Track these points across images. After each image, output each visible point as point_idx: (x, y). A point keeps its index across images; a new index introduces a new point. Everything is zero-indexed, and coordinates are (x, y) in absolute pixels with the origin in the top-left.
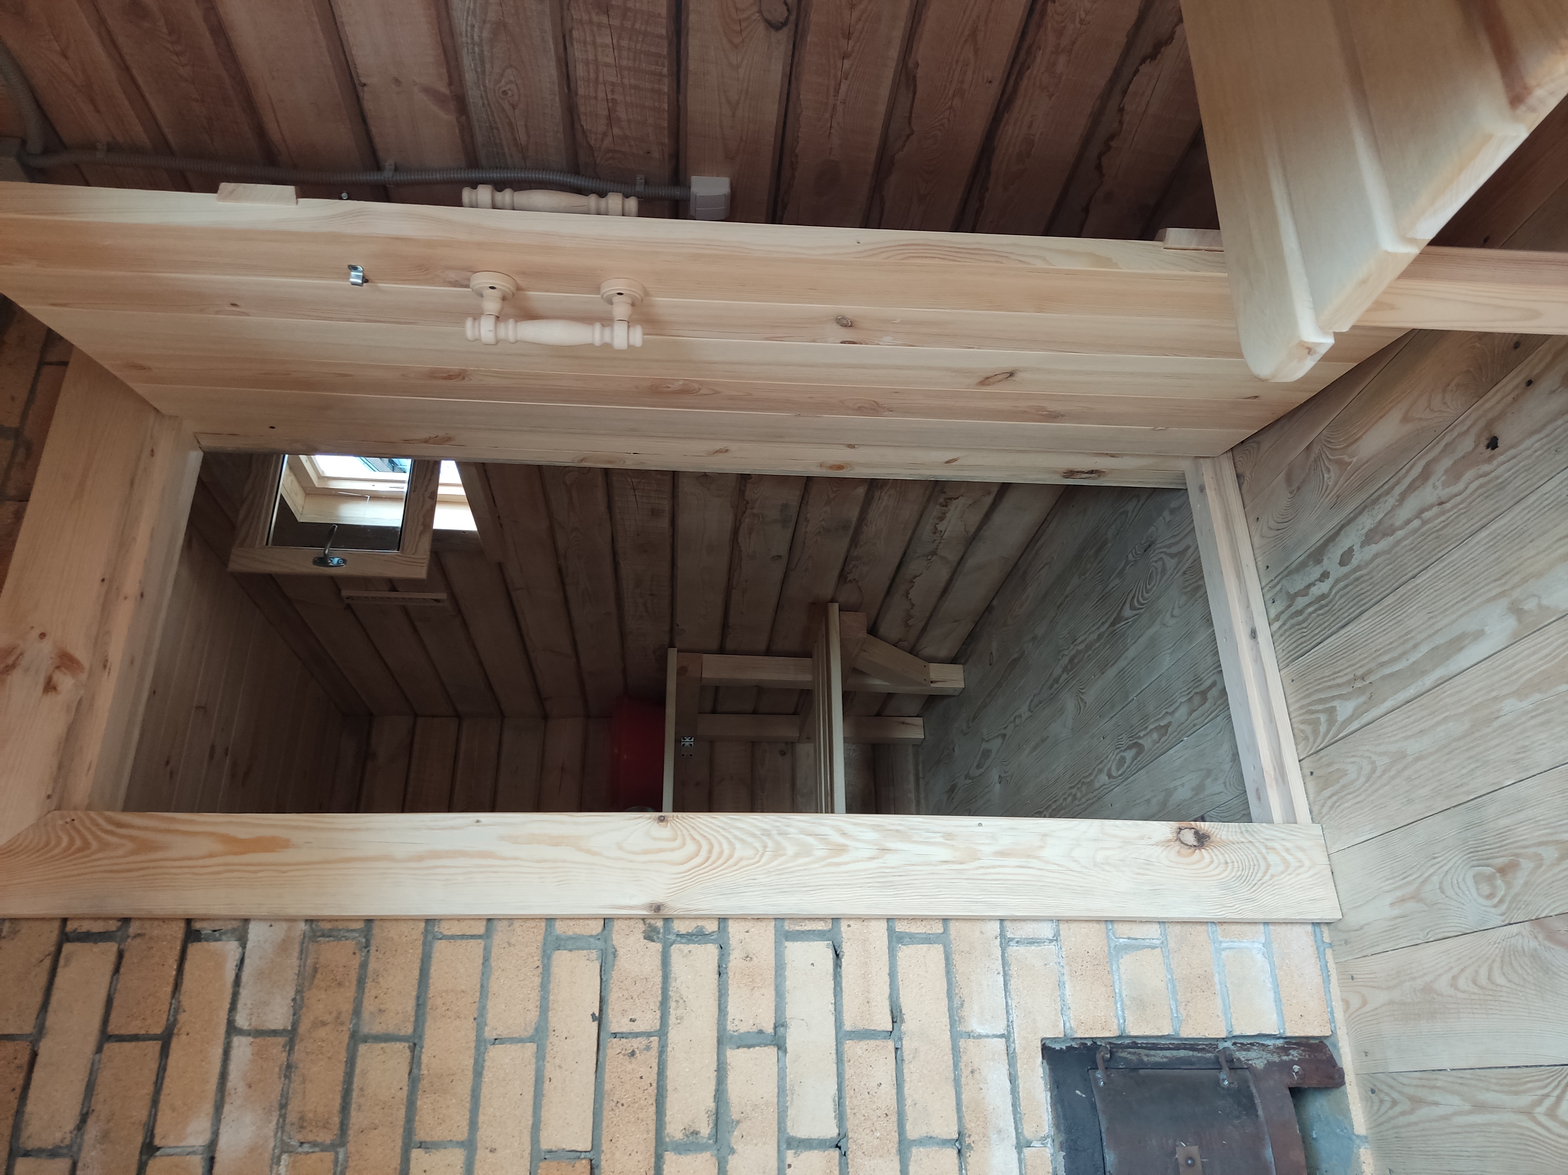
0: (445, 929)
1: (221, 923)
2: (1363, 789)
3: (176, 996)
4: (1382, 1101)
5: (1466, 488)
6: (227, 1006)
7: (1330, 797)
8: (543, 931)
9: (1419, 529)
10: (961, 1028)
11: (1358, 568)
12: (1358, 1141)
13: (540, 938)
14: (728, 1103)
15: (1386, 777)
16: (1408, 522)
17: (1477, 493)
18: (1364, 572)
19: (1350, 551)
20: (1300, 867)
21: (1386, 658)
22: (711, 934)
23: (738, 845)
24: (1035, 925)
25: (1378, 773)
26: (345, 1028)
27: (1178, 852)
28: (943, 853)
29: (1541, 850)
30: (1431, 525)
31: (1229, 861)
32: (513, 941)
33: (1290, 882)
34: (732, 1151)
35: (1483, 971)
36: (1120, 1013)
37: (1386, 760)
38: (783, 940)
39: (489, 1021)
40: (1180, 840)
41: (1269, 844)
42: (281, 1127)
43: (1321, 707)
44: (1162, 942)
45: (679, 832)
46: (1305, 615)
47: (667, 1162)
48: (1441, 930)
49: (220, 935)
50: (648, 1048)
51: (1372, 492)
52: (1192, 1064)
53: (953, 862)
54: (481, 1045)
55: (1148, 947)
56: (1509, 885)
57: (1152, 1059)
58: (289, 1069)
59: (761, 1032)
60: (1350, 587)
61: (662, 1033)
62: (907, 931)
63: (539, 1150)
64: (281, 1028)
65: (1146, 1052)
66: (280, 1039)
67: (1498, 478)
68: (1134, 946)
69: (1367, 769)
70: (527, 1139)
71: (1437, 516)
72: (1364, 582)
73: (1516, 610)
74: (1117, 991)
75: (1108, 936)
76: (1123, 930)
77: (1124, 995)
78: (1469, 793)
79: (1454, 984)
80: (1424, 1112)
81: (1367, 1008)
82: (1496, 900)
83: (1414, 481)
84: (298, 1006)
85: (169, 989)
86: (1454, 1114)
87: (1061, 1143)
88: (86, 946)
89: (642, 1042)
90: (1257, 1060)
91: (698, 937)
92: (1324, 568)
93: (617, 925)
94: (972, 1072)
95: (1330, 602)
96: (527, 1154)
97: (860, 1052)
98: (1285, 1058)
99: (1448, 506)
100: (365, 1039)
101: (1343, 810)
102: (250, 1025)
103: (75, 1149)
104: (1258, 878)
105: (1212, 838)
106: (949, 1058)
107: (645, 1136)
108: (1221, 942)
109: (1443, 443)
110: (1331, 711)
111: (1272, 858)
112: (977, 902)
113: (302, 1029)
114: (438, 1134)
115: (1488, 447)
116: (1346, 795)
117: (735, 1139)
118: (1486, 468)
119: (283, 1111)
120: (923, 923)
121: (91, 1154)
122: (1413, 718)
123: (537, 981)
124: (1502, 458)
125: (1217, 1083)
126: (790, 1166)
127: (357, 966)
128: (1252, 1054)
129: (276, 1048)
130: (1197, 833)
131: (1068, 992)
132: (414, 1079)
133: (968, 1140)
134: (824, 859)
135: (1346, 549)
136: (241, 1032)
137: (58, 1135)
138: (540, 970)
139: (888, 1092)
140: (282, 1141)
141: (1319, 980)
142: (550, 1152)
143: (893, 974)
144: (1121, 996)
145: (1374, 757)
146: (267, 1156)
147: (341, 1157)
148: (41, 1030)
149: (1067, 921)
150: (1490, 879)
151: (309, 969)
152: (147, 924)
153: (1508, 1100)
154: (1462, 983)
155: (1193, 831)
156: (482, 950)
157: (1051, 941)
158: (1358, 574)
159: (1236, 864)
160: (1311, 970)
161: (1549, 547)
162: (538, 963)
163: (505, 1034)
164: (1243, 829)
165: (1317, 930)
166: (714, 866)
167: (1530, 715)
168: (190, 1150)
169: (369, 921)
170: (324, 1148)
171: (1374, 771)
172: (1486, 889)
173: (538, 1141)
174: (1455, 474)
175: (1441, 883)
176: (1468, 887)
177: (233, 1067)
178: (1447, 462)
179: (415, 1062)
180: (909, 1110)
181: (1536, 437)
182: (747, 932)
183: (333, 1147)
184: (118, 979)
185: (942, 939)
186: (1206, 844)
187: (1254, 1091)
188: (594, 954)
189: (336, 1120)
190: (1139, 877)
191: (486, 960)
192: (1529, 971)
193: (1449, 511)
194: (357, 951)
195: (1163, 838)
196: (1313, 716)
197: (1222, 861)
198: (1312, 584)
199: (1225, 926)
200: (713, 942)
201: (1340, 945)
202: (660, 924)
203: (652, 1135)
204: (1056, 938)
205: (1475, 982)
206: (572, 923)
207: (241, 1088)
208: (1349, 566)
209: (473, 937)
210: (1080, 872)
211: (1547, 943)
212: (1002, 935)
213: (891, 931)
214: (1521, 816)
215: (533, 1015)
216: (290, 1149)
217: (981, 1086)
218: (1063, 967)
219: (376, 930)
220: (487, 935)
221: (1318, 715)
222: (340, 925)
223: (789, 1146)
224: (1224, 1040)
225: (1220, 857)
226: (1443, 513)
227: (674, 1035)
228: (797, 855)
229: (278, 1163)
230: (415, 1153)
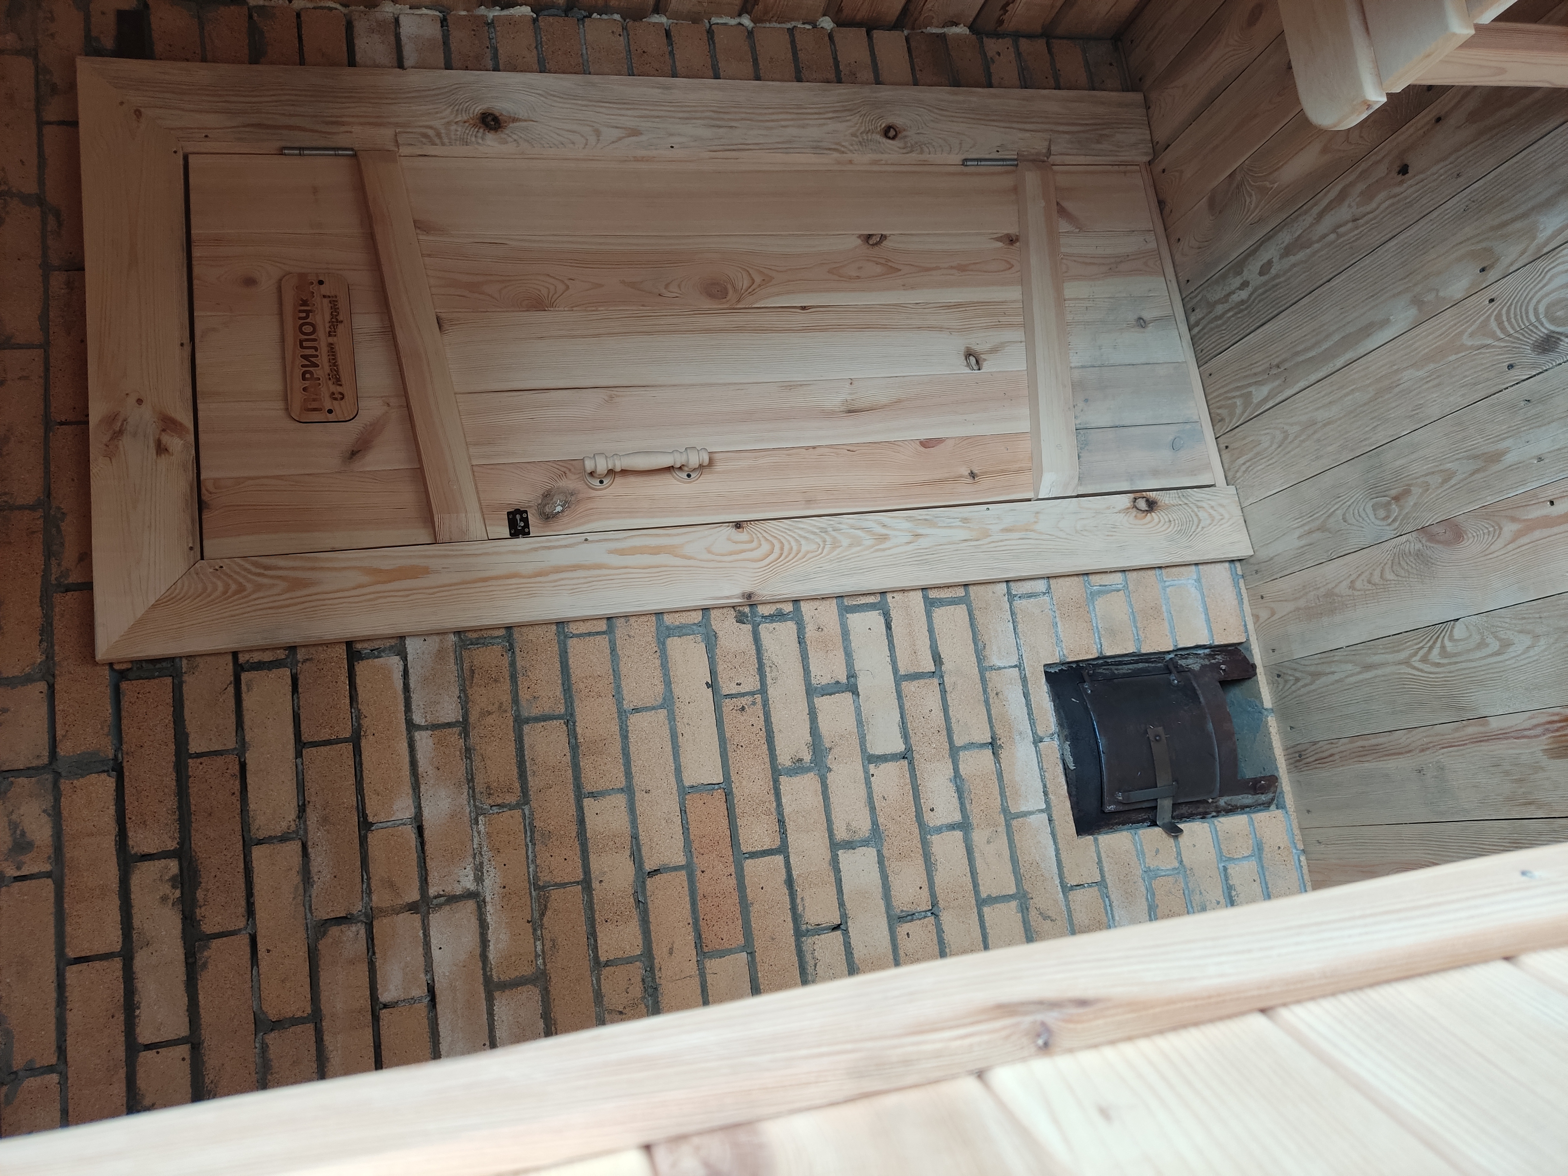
0: (573, 628)
1: (379, 642)
2: (1276, 453)
3: (355, 706)
4: (1286, 681)
5: (1378, 208)
6: (402, 708)
7: (1244, 464)
8: (654, 624)
9: (1334, 242)
10: (986, 664)
11: (1277, 276)
12: (1266, 713)
13: (653, 629)
14: (821, 736)
15: (1297, 442)
16: (1325, 236)
17: (1388, 211)
18: (1282, 279)
19: (1270, 263)
20: (1222, 519)
21: (1299, 348)
22: (788, 614)
23: (803, 542)
24: (1032, 583)
25: (1289, 440)
26: (509, 715)
27: (1136, 516)
28: (962, 534)
29: (1428, 478)
30: (1346, 238)
31: (1172, 519)
32: (632, 634)
33: (1215, 532)
34: (830, 770)
35: (1377, 573)
36: (1098, 640)
37: (1297, 428)
38: (845, 613)
39: (625, 696)
40: (1136, 507)
41: (1199, 504)
42: (473, 796)
43: (1238, 393)
44: (1124, 586)
45: (754, 536)
46: (1225, 319)
47: (782, 783)
48: (1342, 549)
49: (379, 653)
50: (754, 703)
51: (1291, 212)
52: (1149, 672)
53: (971, 540)
54: (622, 715)
55: (1114, 591)
56: (1401, 508)
57: (1121, 672)
58: (468, 752)
59: (838, 682)
60: (1268, 293)
61: (763, 690)
62: (938, 597)
63: (684, 787)
64: (454, 720)
65: (1116, 667)
66: (455, 729)
67: (1406, 198)
68: (1105, 591)
69: (1279, 436)
70: (673, 780)
71: (1352, 230)
72: (1281, 288)
73: (1417, 302)
74: (1094, 625)
75: (1085, 586)
76: (1094, 579)
77: (1100, 628)
78: (1371, 445)
79: (1352, 586)
80: (1323, 680)
81: (1276, 617)
82: (1391, 520)
83: (1331, 202)
84: (465, 702)
85: (348, 701)
86: (1347, 677)
87: (1066, 736)
88: (263, 673)
89: (749, 699)
90: (1194, 664)
91: (779, 616)
92: (1244, 279)
93: (714, 613)
94: (997, 694)
95: (1250, 306)
96: (675, 790)
97: (913, 689)
98: (1213, 661)
99: (1361, 222)
100: (528, 721)
101: (1257, 472)
102: (426, 721)
103: (301, 832)
104: (1192, 530)
105: (1159, 504)
106: (979, 686)
107: (763, 767)
108: (1165, 581)
109: (1360, 170)
110: (1247, 397)
111: (1202, 514)
112: (993, 569)
113: (472, 719)
114: (602, 785)
115: (1399, 173)
116: (1259, 460)
117: (830, 761)
118: (1397, 190)
119: (471, 784)
120: (949, 590)
121: (316, 834)
122: (1323, 393)
123: (658, 662)
124: (1409, 183)
125: (1170, 683)
126: (873, 775)
127: (507, 665)
128: (1190, 661)
129: (454, 737)
130: (1147, 501)
131: (1060, 629)
132: (574, 748)
133: (999, 742)
134: (873, 546)
135: (1265, 261)
136: (419, 728)
137: (284, 824)
138: (658, 654)
139: (938, 714)
140: (475, 806)
141: (1235, 602)
142: (693, 787)
143: (931, 630)
144: (1097, 628)
145: (1286, 427)
146: (466, 819)
147: (527, 812)
148: (242, 745)
149: (1055, 577)
150: (1387, 505)
151: (467, 673)
152: (312, 650)
153: (1390, 657)
154: (1358, 584)
155: (1145, 499)
156: (608, 643)
157: (1044, 594)
158: (1277, 281)
159: (1176, 521)
160: (1229, 595)
161: (1447, 252)
162: (656, 649)
163: (640, 705)
164: (1180, 494)
165: (1232, 566)
166: (787, 559)
167: (1425, 381)
168: (400, 822)
169: (509, 628)
170: (511, 808)
171: (1286, 438)
172: (1382, 513)
173: (682, 780)
174: (1368, 195)
175: (1344, 514)
176: (1367, 514)
177: (420, 756)
178: (1361, 186)
179: (572, 734)
180: (954, 726)
181: (1442, 164)
182: (816, 609)
183: (518, 806)
184: (298, 698)
185: (964, 600)
186: (1154, 508)
187: (1196, 685)
188: (699, 638)
189: (517, 785)
190: (1109, 537)
191: (613, 650)
192: (1414, 566)
193: (1362, 226)
194: (504, 653)
195: (1123, 507)
196: (1230, 402)
197: (1167, 520)
198: (1233, 293)
199: (1168, 570)
200: (792, 619)
201: (1252, 575)
202: (747, 610)
203: (768, 765)
204: (1048, 591)
205: (1369, 582)
206: (677, 615)
207: (431, 771)
208: (1268, 275)
209: (598, 633)
210: (1066, 539)
211: (1428, 544)
212: (1009, 592)
213: (925, 598)
214: (1413, 457)
215: (660, 688)
216: (484, 812)
217: (1004, 703)
218: (1054, 612)
219: (516, 635)
220: (610, 631)
221: (1235, 400)
222: (485, 634)
223: (870, 763)
224: (1169, 652)
225: (1165, 517)
226: (1357, 228)
227: (773, 692)
228: (851, 545)
229: (477, 823)
230: (586, 802)
